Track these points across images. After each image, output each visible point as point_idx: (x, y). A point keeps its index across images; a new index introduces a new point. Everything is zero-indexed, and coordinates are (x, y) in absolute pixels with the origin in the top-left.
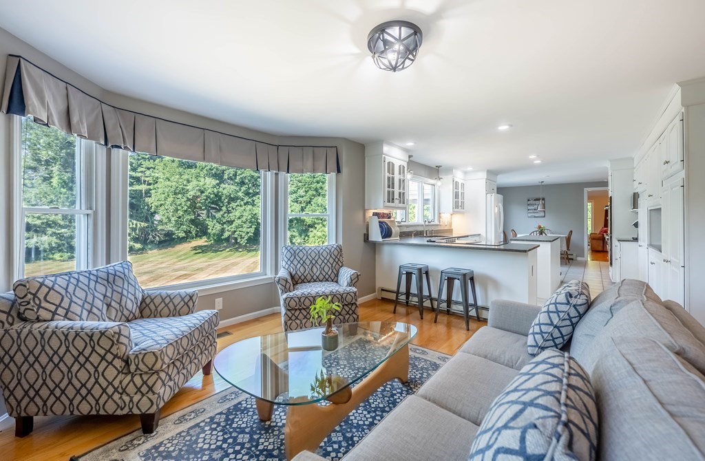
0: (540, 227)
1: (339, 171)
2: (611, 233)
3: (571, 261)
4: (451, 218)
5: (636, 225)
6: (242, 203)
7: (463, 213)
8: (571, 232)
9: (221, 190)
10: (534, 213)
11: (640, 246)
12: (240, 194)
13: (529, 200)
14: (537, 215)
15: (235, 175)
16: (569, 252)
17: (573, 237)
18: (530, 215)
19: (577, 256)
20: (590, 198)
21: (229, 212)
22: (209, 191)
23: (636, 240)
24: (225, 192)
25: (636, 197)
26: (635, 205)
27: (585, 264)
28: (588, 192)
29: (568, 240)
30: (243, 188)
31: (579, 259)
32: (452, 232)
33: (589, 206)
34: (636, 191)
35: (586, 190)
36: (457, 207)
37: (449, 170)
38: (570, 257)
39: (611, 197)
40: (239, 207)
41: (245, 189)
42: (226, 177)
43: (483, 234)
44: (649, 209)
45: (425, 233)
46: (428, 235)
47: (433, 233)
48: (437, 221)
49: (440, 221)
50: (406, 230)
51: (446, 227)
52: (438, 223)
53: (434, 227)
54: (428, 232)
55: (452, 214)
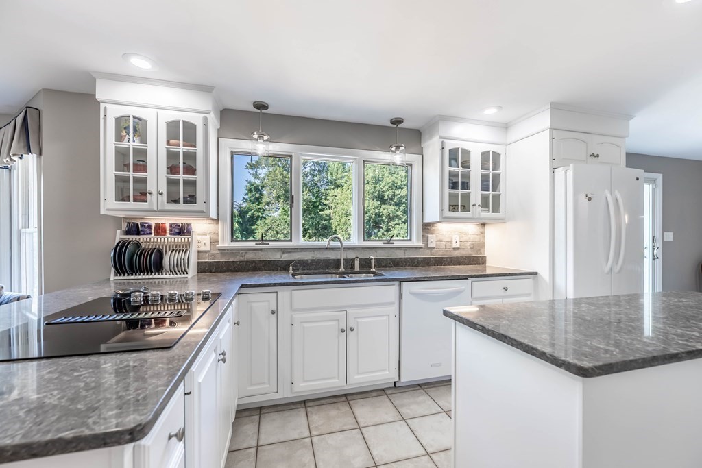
1: (40, 154)
4: (483, 233)
6: (400, 221)
7: (502, 221)
9: (382, 210)
12: (399, 213)
15: (394, 195)
21: (388, 230)
22: (371, 212)
24: (385, 212)
30: (402, 208)
32: (484, 263)
36: (453, 207)
40: (397, 226)
41: (403, 208)
42: (386, 198)
45: (342, 265)
46: (357, 269)
47: (373, 265)
48: (418, 240)
49: (426, 240)
50: (281, 257)
51: (457, 252)
52: (421, 244)
53: (398, 251)
54: (357, 263)
55: (483, 225)
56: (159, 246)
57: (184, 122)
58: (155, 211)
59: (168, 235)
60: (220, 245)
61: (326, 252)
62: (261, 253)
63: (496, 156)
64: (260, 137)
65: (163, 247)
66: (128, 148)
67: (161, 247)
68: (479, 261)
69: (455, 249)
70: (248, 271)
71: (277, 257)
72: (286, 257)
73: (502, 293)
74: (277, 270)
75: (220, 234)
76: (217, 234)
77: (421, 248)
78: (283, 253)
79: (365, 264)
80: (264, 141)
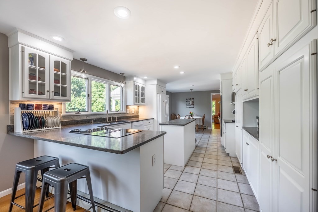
0: (191, 113)
2: (221, 117)
3: (204, 130)
4: (138, 108)
5: (234, 112)
7: (145, 106)
8: (205, 115)
10: (189, 105)
11: (237, 126)
13: (187, 99)
14: (190, 107)
16: (203, 125)
17: (206, 118)
18: (187, 107)
19: (208, 127)
20: (213, 99)
23: (234, 121)
25: (234, 94)
26: (233, 100)
27: (210, 132)
28: (213, 95)
29: (203, 119)
31: (209, 128)
32: (139, 117)
33: (214, 103)
34: (234, 92)
35: (212, 94)
36: (136, 101)
37: (131, 77)
38: (204, 127)
39: (221, 96)
43: (155, 118)
44: (243, 101)
45: (108, 120)
46: (112, 121)
47: (116, 119)
48: (125, 111)
49: (127, 111)
50: (86, 118)
51: (133, 114)
52: (126, 112)
53: (120, 115)
54: (112, 119)
55: (139, 106)
56: (42, 115)
57: (61, 62)
58: (49, 99)
59: (42, 110)
60: (62, 114)
61: (101, 116)
62: (79, 117)
63: (144, 88)
64: (84, 71)
65: (44, 115)
66: (36, 69)
67: (43, 116)
68: (137, 117)
69: (133, 113)
70: (75, 124)
71: (85, 118)
72: (88, 118)
73: (148, 124)
74: (85, 123)
75: (62, 109)
76: (61, 109)
77: (125, 113)
78: (87, 116)
79: (114, 119)
80: (85, 73)
